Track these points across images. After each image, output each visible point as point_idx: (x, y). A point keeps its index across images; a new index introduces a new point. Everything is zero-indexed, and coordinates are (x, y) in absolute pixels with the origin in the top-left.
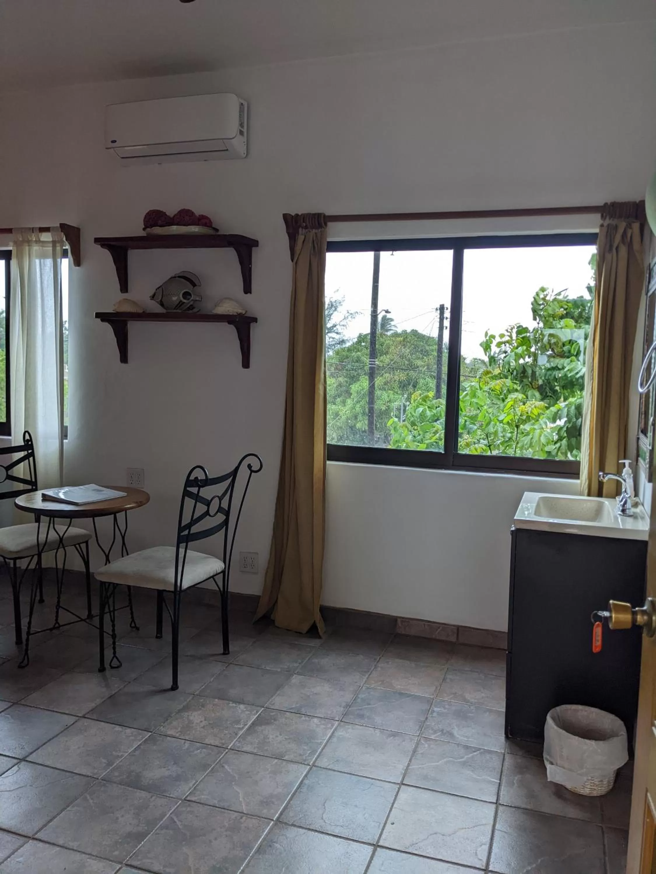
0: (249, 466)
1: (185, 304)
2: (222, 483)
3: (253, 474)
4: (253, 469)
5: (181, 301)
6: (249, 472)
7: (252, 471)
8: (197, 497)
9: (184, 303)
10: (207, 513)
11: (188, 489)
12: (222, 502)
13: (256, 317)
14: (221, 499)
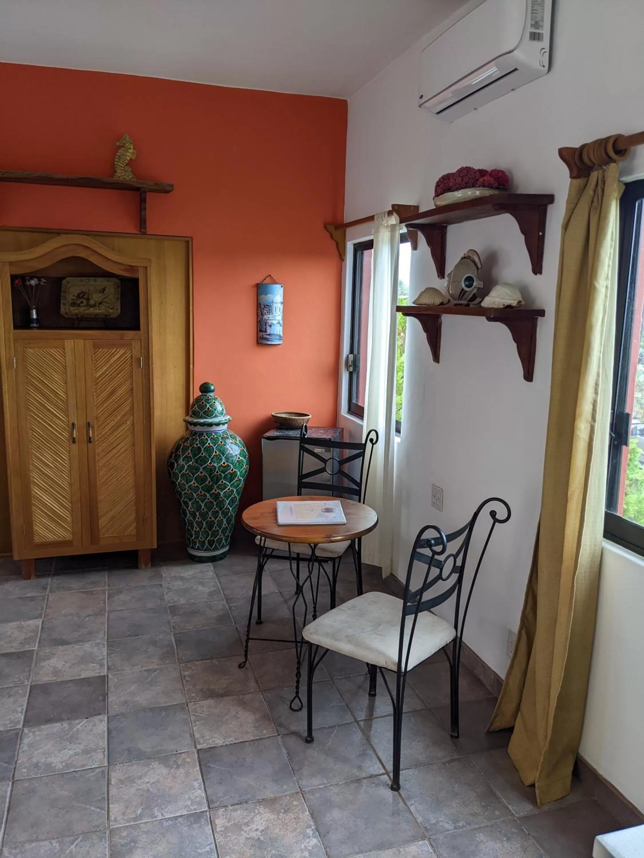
0: (493, 514)
1: (467, 293)
2: (458, 538)
3: (497, 524)
4: (497, 517)
5: (463, 289)
6: (492, 521)
7: (496, 521)
8: (431, 561)
9: (466, 291)
10: (439, 577)
11: (418, 550)
12: (457, 559)
13: (541, 309)
14: (455, 557)
